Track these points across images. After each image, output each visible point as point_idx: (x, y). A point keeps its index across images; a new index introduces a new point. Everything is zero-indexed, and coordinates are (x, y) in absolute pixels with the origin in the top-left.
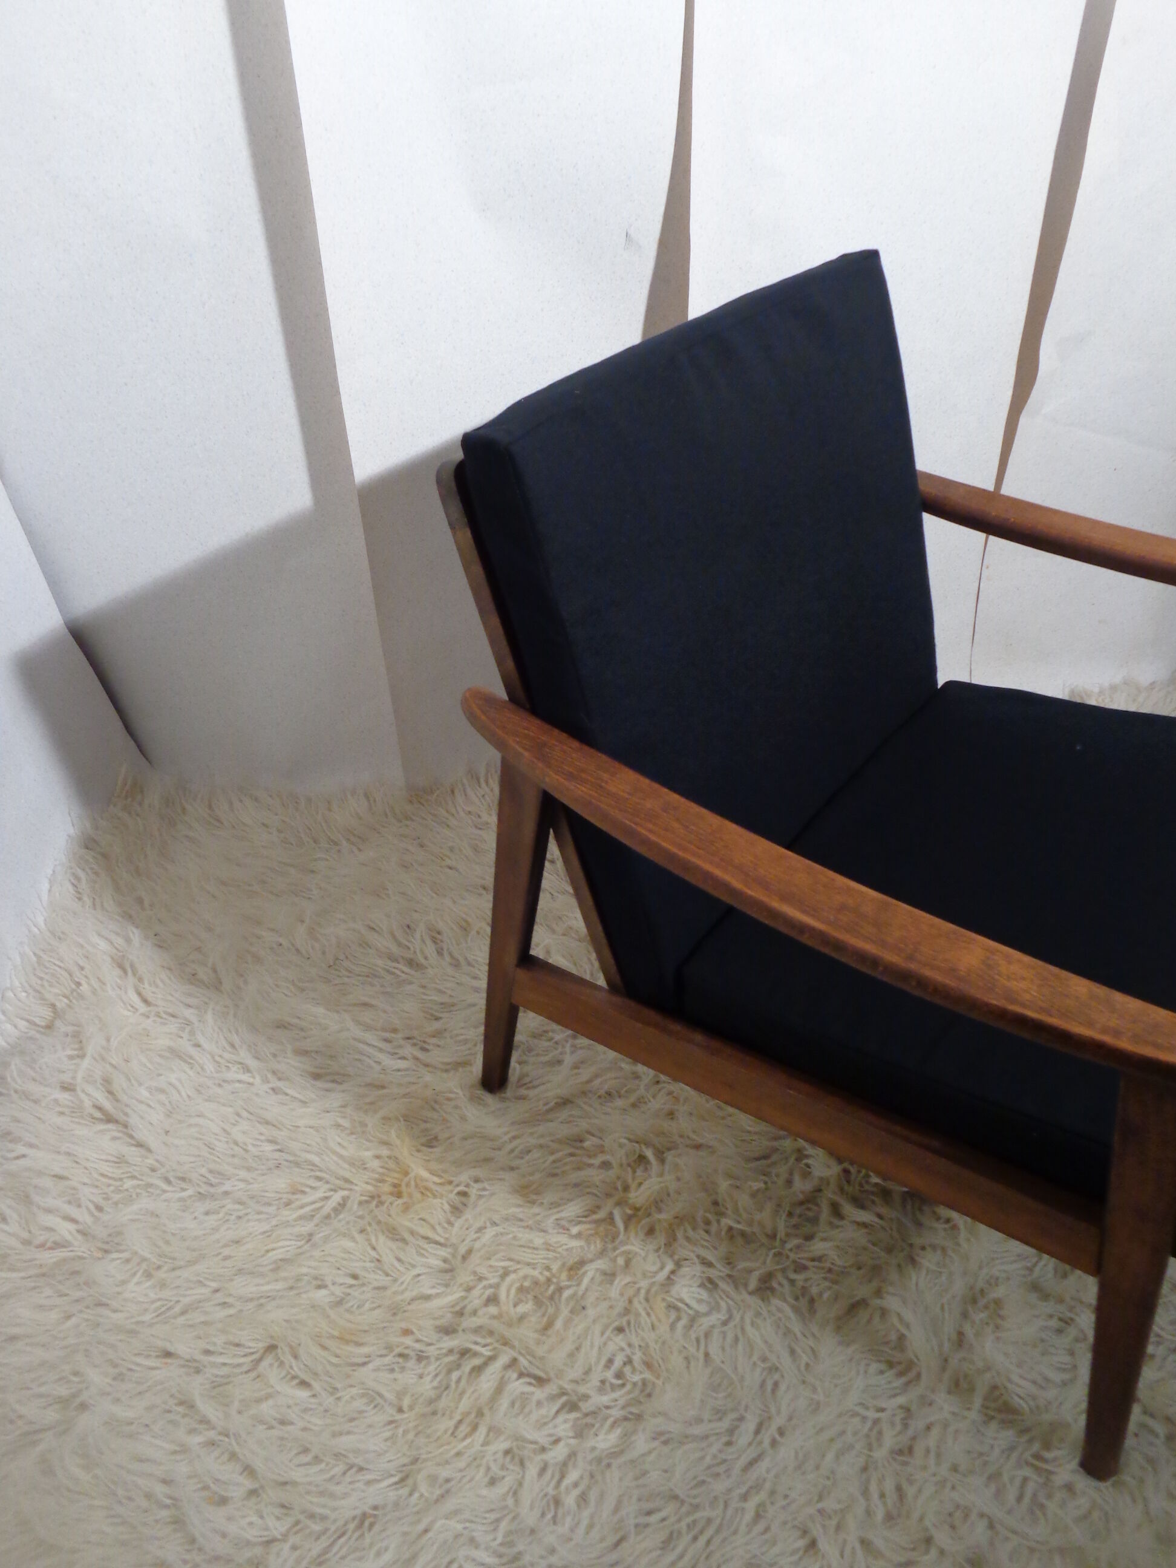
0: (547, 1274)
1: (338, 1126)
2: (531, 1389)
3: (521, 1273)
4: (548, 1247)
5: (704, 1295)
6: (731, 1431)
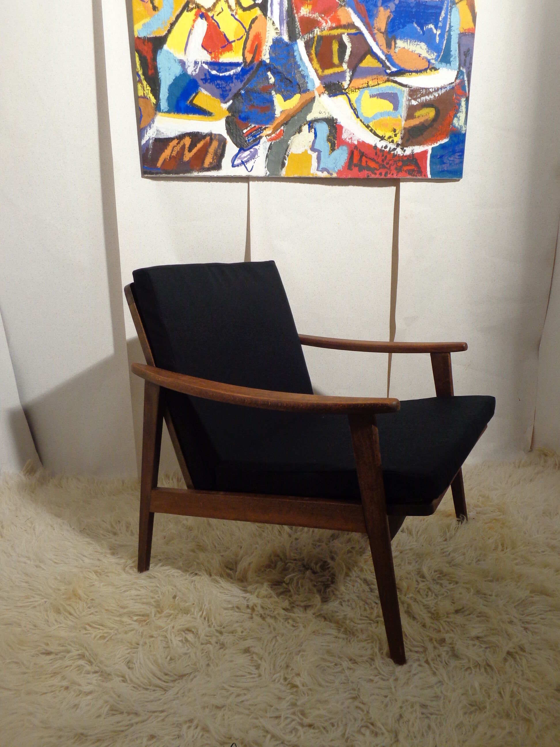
0: (116, 632)
2: (85, 665)
3: (105, 631)
4: (121, 622)
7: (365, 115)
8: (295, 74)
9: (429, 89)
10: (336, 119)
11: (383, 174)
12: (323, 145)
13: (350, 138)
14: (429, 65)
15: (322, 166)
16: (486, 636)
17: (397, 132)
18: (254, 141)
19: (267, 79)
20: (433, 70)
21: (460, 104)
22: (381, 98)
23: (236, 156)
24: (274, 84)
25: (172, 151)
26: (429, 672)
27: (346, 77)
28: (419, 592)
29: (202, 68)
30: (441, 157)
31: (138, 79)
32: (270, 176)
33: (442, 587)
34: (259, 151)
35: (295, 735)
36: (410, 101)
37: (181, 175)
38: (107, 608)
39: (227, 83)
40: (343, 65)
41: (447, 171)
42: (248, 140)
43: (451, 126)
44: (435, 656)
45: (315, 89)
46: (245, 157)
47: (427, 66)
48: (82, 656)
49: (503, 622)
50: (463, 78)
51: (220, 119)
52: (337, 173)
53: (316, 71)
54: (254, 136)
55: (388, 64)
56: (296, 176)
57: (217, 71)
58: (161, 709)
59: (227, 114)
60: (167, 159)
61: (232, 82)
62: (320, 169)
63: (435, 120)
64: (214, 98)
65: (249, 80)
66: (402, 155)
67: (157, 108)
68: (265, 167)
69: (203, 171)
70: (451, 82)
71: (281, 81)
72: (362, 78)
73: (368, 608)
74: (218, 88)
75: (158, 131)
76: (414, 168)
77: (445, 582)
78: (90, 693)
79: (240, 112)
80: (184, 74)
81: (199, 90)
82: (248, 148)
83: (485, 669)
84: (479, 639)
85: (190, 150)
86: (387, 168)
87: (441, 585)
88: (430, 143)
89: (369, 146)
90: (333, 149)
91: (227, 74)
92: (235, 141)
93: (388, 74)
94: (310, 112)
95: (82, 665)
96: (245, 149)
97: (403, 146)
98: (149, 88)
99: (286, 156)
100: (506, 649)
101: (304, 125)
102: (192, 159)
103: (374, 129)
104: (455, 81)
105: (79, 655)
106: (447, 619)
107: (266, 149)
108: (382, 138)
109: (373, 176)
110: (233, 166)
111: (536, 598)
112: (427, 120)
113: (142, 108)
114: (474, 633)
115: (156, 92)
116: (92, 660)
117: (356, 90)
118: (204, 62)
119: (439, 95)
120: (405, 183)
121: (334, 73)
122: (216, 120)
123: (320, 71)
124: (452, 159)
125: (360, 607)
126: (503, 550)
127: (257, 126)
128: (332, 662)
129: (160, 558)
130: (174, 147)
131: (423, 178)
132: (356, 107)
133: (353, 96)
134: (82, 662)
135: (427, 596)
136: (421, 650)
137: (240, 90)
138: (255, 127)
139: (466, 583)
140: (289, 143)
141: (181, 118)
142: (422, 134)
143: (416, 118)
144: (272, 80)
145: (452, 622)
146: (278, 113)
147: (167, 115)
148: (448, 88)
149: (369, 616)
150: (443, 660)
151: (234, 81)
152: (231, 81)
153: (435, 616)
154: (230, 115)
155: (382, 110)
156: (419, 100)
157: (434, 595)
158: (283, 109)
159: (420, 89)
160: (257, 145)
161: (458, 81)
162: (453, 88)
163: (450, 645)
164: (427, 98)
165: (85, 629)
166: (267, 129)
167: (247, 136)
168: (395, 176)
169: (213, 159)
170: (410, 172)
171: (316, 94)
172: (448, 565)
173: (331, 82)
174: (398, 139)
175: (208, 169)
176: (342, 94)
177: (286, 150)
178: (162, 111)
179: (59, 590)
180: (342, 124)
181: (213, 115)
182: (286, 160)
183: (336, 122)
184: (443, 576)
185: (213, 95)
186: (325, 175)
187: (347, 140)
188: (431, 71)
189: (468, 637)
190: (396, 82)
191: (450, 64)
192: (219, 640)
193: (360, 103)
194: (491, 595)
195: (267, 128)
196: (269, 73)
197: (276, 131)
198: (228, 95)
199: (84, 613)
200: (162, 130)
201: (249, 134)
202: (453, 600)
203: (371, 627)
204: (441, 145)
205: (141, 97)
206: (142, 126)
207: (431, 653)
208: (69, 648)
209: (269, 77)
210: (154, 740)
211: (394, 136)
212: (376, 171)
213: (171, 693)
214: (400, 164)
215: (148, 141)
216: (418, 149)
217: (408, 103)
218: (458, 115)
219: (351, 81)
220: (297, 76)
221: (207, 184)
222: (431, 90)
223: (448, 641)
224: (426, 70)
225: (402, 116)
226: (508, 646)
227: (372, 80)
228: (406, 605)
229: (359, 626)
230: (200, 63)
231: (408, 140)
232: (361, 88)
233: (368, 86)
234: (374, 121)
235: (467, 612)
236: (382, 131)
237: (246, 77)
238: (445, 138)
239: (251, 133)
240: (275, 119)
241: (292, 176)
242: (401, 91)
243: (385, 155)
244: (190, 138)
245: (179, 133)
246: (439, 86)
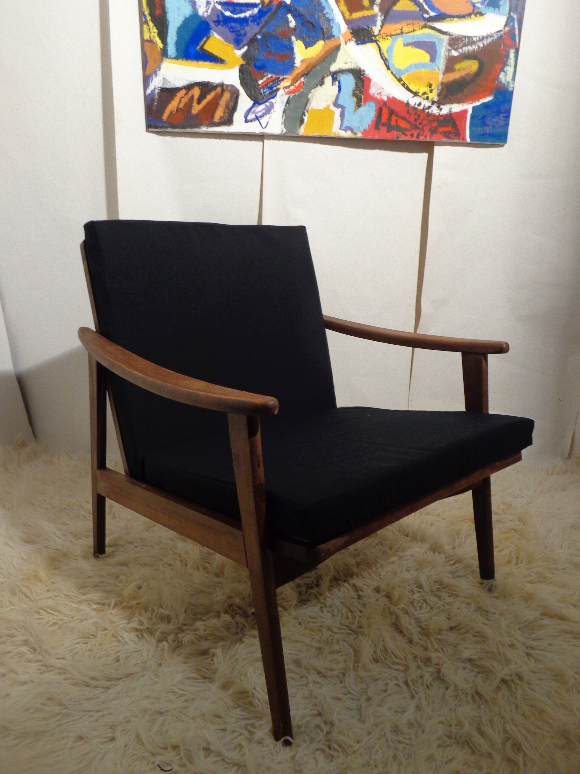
0: (71, 620)
1: (22, 558)
2: (28, 652)
3: (59, 618)
4: (78, 610)
5: (136, 639)
6: (107, 688)
7: (397, 66)
8: (319, 17)
9: (472, 37)
10: (364, 71)
11: (415, 135)
12: (348, 100)
13: (379, 92)
14: (474, 9)
15: (346, 124)
16: (480, 659)
17: (433, 88)
18: (270, 93)
19: (287, 21)
20: (478, 16)
21: (508, 56)
22: (416, 47)
23: (250, 110)
24: (295, 29)
25: (180, 102)
26: (407, 695)
27: (377, 21)
28: (412, 603)
29: (214, 8)
30: (483, 118)
31: (144, 19)
32: (287, 135)
33: (440, 600)
34: (275, 105)
35: (239, 752)
36: (449, 51)
37: (189, 130)
38: (66, 593)
39: (241, 25)
40: (374, 8)
41: (490, 135)
42: (264, 92)
43: (496, 81)
44: (416, 677)
45: (340, 36)
46: (259, 112)
47: (471, 11)
48: (26, 643)
49: (503, 645)
50: (514, 26)
51: (233, 67)
52: (363, 133)
53: (343, 14)
54: (271, 88)
55: (426, 7)
56: (315, 134)
57: (232, 12)
58: (97, 709)
59: (242, 62)
60: (174, 111)
61: (248, 25)
62: (343, 127)
63: (478, 74)
64: (227, 43)
65: (266, 23)
66: (437, 114)
67: (164, 53)
68: (282, 124)
69: (212, 126)
70: (498, 30)
71: (303, 24)
72: (396, 23)
73: (350, 617)
74: (232, 32)
75: (164, 79)
76: (451, 129)
77: (444, 595)
78: (26, 683)
79: (256, 60)
80: (195, 15)
81: (211, 34)
82: (263, 101)
83: (473, 696)
84: (473, 662)
85: (199, 102)
86: (419, 128)
87: (440, 597)
88: (471, 102)
89: (400, 102)
90: (359, 105)
91: (242, 15)
92: (249, 93)
93: (425, 19)
94: (334, 61)
95: (24, 653)
96: (260, 102)
97: (439, 103)
98: (156, 30)
99: (306, 112)
100: (500, 675)
101: (328, 76)
102: (200, 112)
103: (406, 83)
104: (504, 28)
105: (23, 641)
106: (439, 637)
107: (283, 103)
108: (416, 94)
109: (403, 138)
110: (246, 121)
111: (546, 621)
112: (468, 74)
113: (148, 53)
114: (466, 654)
115: (163, 35)
116: (37, 647)
117: (388, 37)
118: (217, 2)
119: (484, 44)
120: (440, 147)
121: (364, 17)
122: (229, 68)
123: (347, 14)
124: (495, 120)
125: (342, 614)
126: (517, 564)
127: (274, 76)
128: (298, 674)
129: (136, 544)
130: (182, 98)
131: (461, 141)
132: (387, 57)
133: (384, 44)
134: (25, 649)
135: (421, 608)
136: (403, 668)
137: (256, 34)
138: (272, 77)
139: (468, 598)
140: (309, 96)
141: (190, 66)
142: (462, 90)
143: (456, 70)
144: (293, 23)
145: (443, 640)
146: (298, 62)
147: (175, 61)
148: (495, 37)
149: (349, 625)
150: (425, 682)
151: (250, 23)
152: (245, 24)
153: (425, 632)
154: (244, 63)
155: (417, 61)
156: (460, 50)
157: (428, 608)
158: (304, 57)
159: (463, 38)
160: (273, 98)
161: (507, 29)
162: (501, 37)
163: (437, 667)
164: (470, 48)
165: (39, 613)
166: (285, 80)
167: (263, 88)
168: (428, 139)
169: (224, 113)
170: (447, 135)
171: (342, 41)
172: (451, 576)
173: (359, 27)
174: (434, 96)
175: (219, 124)
176: (372, 41)
177: (306, 105)
178: (169, 57)
179: (22, 570)
180: (371, 76)
181: (226, 63)
182: (305, 116)
183: (364, 74)
184: (442, 588)
185: (226, 39)
186: (348, 134)
187: (376, 95)
188: (476, 16)
189: (459, 659)
190: (434, 29)
191: (499, 9)
192: (178, 638)
193: (392, 53)
194: (494, 614)
195: (285, 78)
196: (289, 16)
197: (295, 83)
198: (242, 40)
199: (41, 597)
200: (169, 79)
201: (265, 85)
202: (449, 615)
203: (349, 638)
204: (483, 104)
205: (147, 41)
206: (148, 73)
207: (413, 673)
208: (15, 632)
209: (290, 20)
210: (82, 742)
211: (429, 92)
212: (407, 132)
213: (112, 692)
214: (435, 124)
215: (153, 91)
216: (457, 108)
217: (447, 54)
218: (505, 69)
219: (382, 26)
220: (322, 20)
221: (217, 141)
222: (475, 39)
223: (434, 661)
224: (469, 15)
225: (440, 69)
226: (502, 672)
227: (407, 25)
228: (394, 617)
229: (337, 636)
230: (212, 3)
231: (446, 97)
232: (394, 35)
233: (402, 33)
234: (407, 73)
235: (463, 631)
236: (416, 85)
237: (263, 20)
238: (489, 96)
239: (267, 84)
240: (295, 68)
241: (311, 135)
242: (440, 40)
243: (418, 114)
244: (200, 89)
245: (188, 83)
246: (485, 34)
